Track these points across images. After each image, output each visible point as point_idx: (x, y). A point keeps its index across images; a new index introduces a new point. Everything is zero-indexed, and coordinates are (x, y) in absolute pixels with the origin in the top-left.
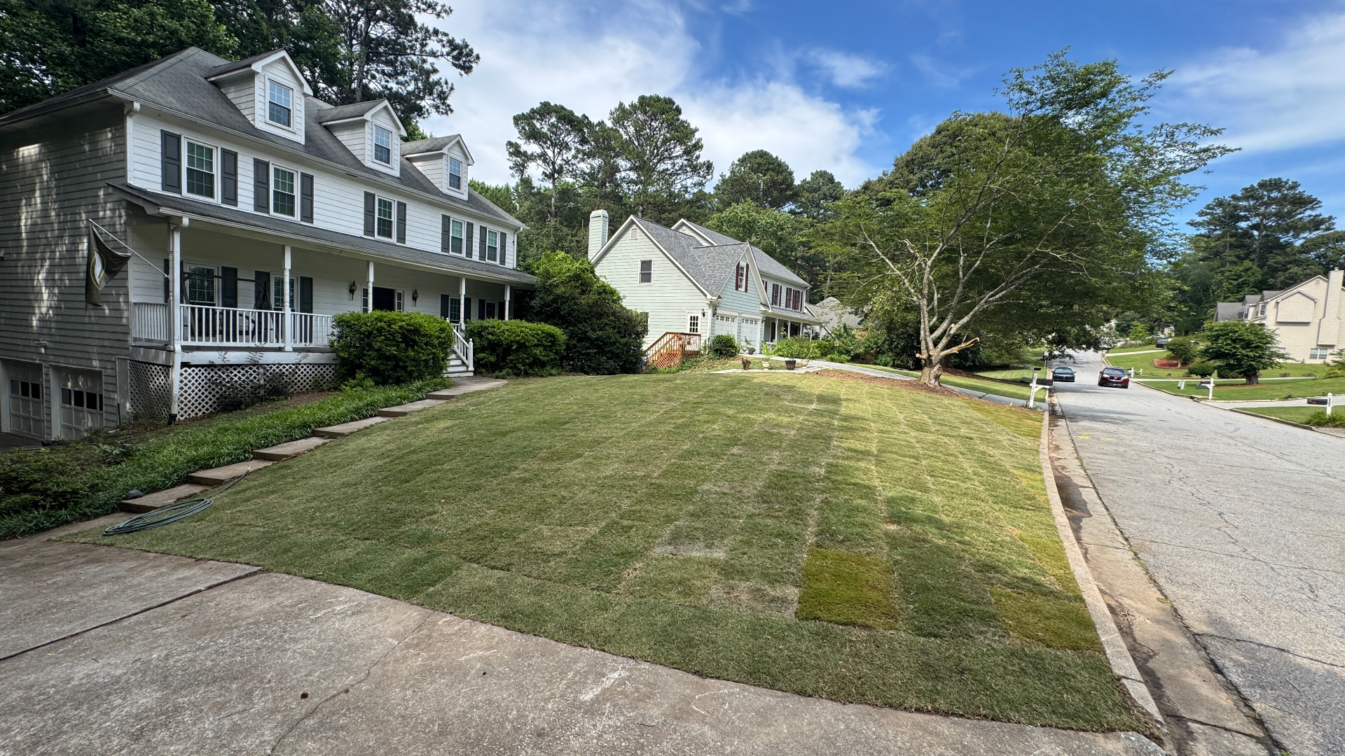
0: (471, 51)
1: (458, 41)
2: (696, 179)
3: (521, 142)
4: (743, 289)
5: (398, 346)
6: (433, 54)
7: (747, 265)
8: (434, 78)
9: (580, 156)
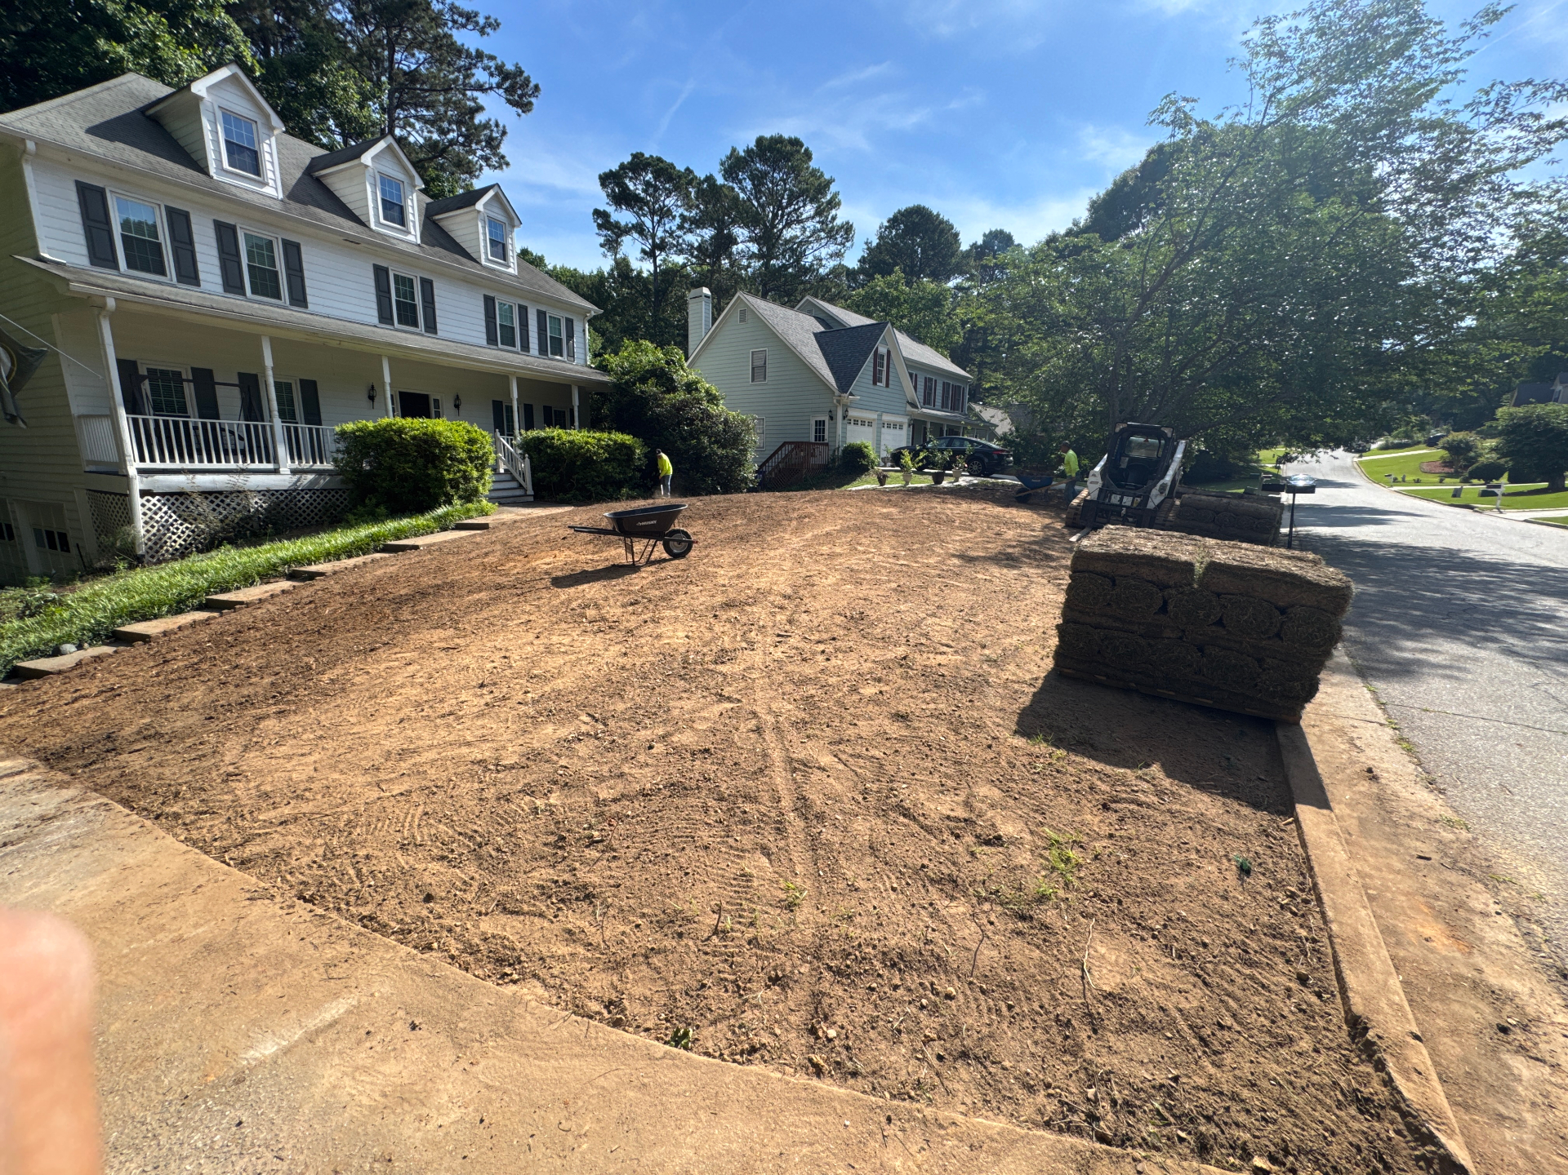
0: (527, 80)
1: (509, 67)
2: (833, 248)
3: (611, 209)
4: (883, 384)
5: (414, 463)
6: (480, 88)
7: (889, 352)
8: (479, 118)
9: (686, 225)
